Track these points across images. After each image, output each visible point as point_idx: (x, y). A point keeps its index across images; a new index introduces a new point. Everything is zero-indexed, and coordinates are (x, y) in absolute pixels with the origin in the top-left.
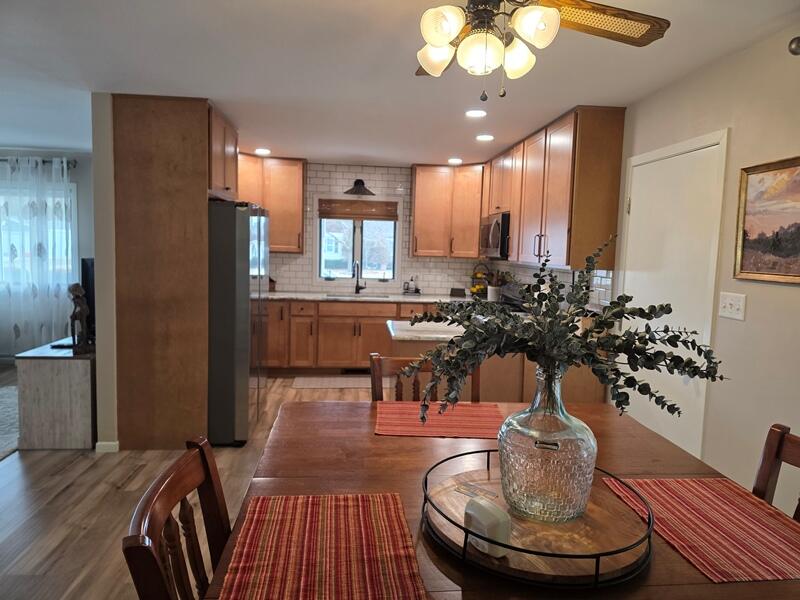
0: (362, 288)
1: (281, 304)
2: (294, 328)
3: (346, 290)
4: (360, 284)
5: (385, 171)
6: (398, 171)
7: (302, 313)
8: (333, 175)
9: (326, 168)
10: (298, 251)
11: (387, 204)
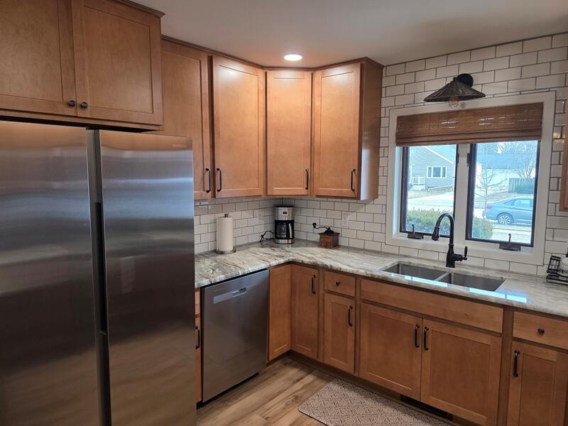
0: (460, 258)
1: (314, 272)
2: (328, 310)
3: (435, 257)
4: (456, 252)
5: (516, 48)
6: (545, 43)
7: (339, 290)
8: (421, 76)
9: (410, 67)
10: (351, 194)
11: (518, 108)
